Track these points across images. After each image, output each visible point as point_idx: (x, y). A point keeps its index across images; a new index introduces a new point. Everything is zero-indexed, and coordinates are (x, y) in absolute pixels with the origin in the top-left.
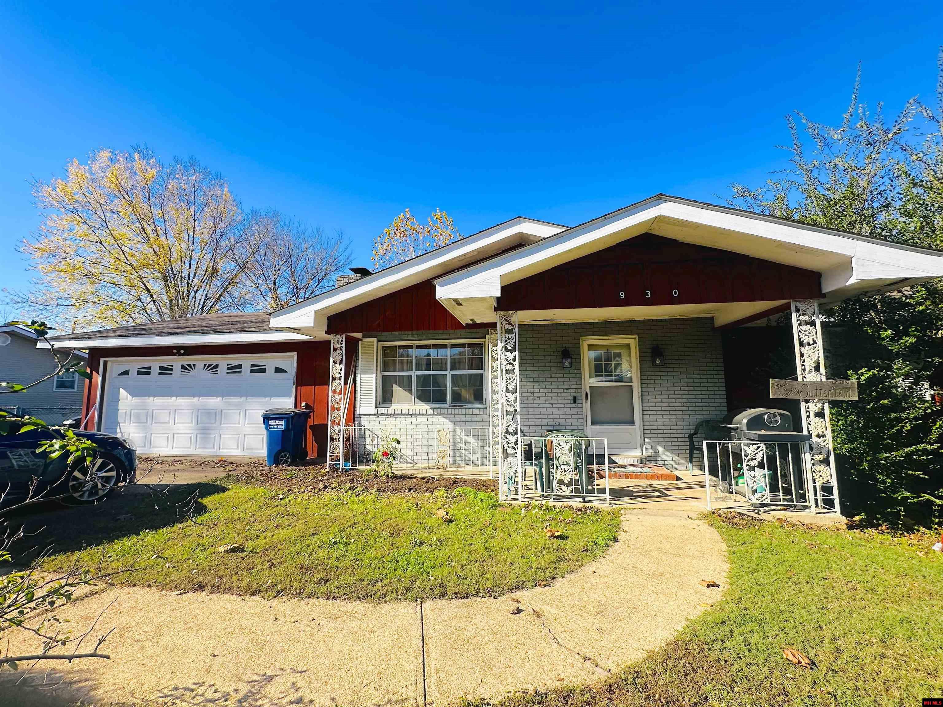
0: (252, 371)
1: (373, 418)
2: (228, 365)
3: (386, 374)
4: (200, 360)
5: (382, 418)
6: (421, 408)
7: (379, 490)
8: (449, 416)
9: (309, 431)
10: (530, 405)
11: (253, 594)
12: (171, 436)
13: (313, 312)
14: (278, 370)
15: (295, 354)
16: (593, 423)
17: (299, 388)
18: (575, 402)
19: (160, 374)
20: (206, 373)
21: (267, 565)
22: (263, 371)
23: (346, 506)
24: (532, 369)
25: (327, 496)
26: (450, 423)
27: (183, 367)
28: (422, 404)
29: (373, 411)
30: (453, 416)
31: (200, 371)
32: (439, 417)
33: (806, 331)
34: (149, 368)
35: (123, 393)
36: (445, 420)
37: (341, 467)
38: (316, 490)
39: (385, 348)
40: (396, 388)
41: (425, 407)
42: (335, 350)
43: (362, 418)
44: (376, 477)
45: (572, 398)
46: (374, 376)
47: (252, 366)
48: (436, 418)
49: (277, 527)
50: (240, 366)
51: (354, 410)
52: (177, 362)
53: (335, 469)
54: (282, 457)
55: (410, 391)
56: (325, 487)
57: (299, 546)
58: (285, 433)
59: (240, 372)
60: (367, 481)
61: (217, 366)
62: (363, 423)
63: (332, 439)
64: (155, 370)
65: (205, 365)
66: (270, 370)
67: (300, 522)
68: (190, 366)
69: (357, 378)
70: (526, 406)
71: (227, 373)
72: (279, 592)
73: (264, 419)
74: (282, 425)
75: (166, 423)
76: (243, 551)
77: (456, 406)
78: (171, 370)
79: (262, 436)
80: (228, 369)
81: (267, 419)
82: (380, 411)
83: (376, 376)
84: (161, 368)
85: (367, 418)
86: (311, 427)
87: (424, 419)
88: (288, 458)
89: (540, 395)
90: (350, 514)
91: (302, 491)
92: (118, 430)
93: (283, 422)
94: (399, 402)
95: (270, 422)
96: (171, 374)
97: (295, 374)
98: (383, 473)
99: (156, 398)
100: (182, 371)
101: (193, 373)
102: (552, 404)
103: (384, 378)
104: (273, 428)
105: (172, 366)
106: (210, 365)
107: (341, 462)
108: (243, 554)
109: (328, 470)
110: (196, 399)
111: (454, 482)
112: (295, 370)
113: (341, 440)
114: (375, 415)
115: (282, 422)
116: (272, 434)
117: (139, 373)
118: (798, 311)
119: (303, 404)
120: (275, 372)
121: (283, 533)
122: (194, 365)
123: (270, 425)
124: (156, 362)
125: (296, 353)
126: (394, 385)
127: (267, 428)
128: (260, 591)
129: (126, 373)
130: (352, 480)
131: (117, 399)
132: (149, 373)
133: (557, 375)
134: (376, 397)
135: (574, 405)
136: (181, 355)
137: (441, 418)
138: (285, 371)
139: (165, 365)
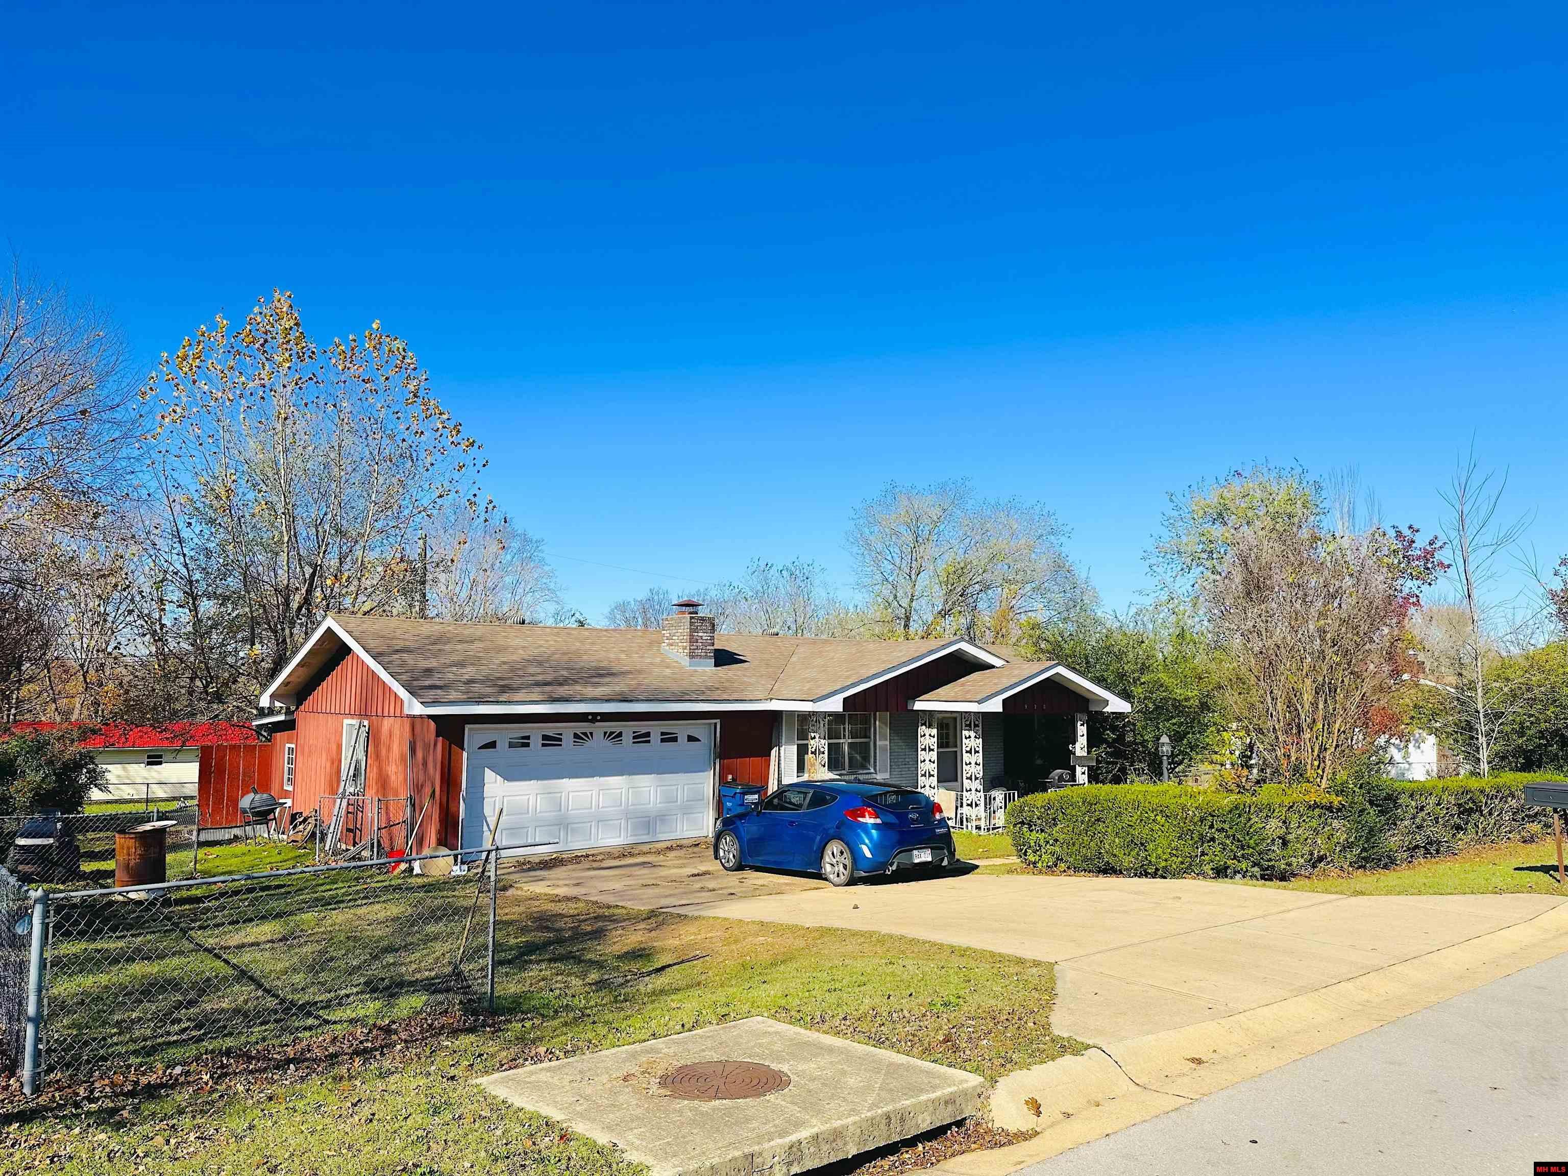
0: (662, 740)
2: (634, 732)
3: (800, 742)
4: (599, 728)
14: (691, 739)
15: (717, 722)
17: (724, 761)
19: (543, 745)
20: (608, 743)
22: (675, 739)
27: (576, 736)
31: (598, 742)
34: (528, 737)
35: (489, 775)
47: (663, 734)
50: (648, 734)
52: (567, 730)
59: (649, 742)
61: (620, 734)
64: (534, 740)
65: (605, 733)
66: (682, 739)
68: (585, 734)
69: (782, 749)
71: (635, 742)
77: (853, 772)
78: (560, 737)
80: (634, 738)
83: (796, 745)
84: (545, 737)
92: (485, 827)
96: (561, 744)
97: (718, 744)
99: (539, 782)
100: (575, 740)
101: (589, 743)
105: (561, 734)
106: (611, 733)
112: (718, 740)
117: (511, 744)
119: (730, 779)
120: (688, 741)
122: (591, 734)
124: (537, 731)
125: (719, 720)
129: (492, 745)
132: (527, 745)
134: (796, 766)
138: (698, 740)
139: (550, 734)
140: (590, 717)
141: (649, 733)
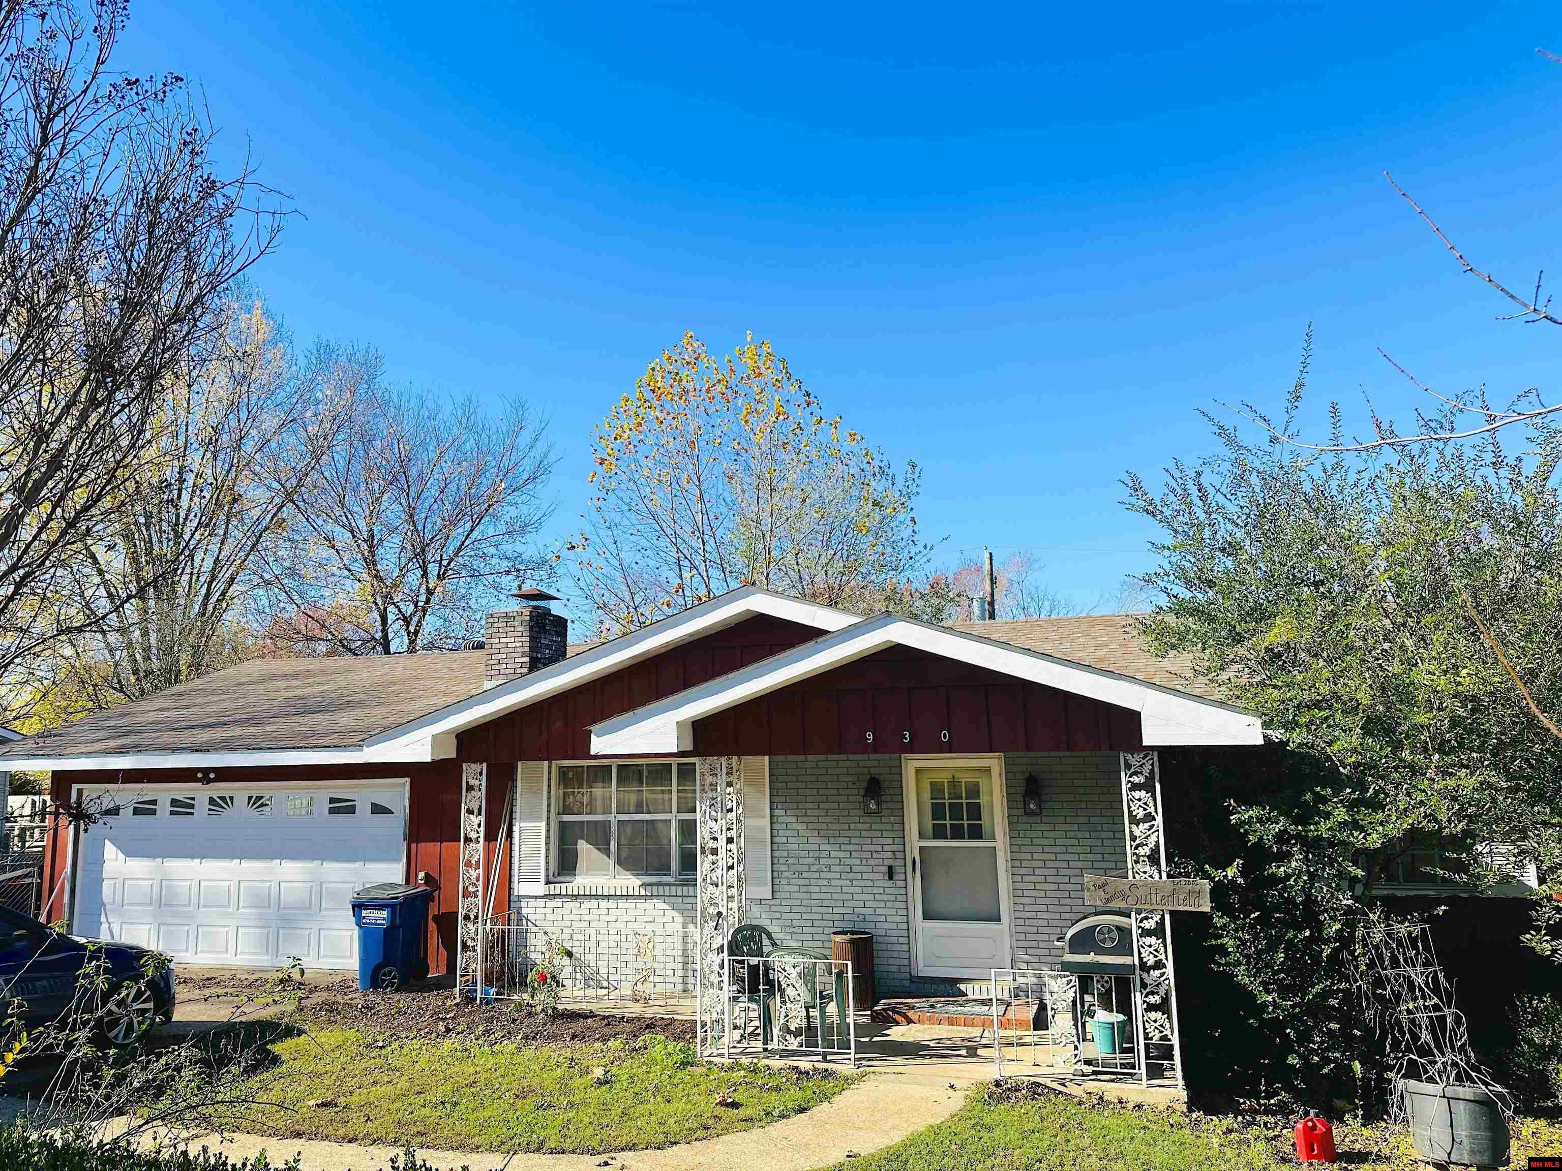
0: (332, 811)
1: (541, 903)
3: (567, 818)
4: (240, 790)
5: (557, 903)
6: (627, 882)
7: (526, 1037)
8: (673, 900)
9: (432, 927)
10: (813, 882)
11: (350, 1142)
12: (192, 930)
13: (430, 738)
14: (377, 809)
15: (406, 781)
16: (926, 917)
17: (413, 846)
18: (891, 878)
19: (172, 813)
20: (251, 814)
21: (363, 1119)
22: (351, 810)
23: (470, 1060)
24: (816, 813)
25: (448, 1044)
26: (674, 913)
27: (212, 801)
28: (628, 875)
29: (540, 888)
30: (680, 900)
31: (241, 810)
32: (655, 901)
33: (1139, 800)
34: (154, 802)
35: (110, 850)
36: (665, 906)
37: (479, 996)
38: (434, 1035)
39: (563, 771)
40: (583, 846)
41: (631, 882)
42: (470, 788)
43: (523, 904)
44: (530, 1014)
45: (885, 869)
46: (543, 825)
47: (332, 800)
48: (649, 904)
49: (375, 1083)
50: (311, 801)
51: (510, 888)
52: (201, 793)
53: (469, 999)
54: (384, 975)
55: (607, 853)
56: (448, 1030)
57: (398, 1105)
58: (390, 932)
60: (514, 1021)
61: (271, 800)
62: (524, 912)
63: (465, 947)
64: (163, 807)
65: (250, 798)
66: (364, 809)
67: (403, 1078)
68: (223, 798)
69: (514, 828)
70: (807, 882)
72: (375, 1141)
73: (354, 907)
74: (384, 919)
75: (185, 906)
76: (336, 1105)
77: (687, 880)
78: (192, 806)
79: (350, 933)
81: (358, 907)
82: (554, 889)
83: (548, 824)
84: (174, 802)
85: (532, 902)
86: (436, 919)
87: (630, 904)
88: (394, 978)
89: (830, 862)
90: (472, 1070)
91: (412, 1036)
92: (103, 919)
93: (385, 912)
94: (588, 872)
95: (365, 913)
96: (192, 814)
97: (408, 818)
98: (539, 1008)
99: (165, 860)
100: (210, 810)
101: (228, 813)
102: (851, 881)
103: (563, 826)
104: (369, 924)
105: (193, 799)
106: (257, 800)
107: (479, 987)
108: (337, 1109)
109: (458, 1001)
110: (235, 863)
111: (648, 1026)
112: (407, 811)
113: (479, 949)
114: (545, 896)
115: (384, 914)
116: (367, 933)
117: (136, 812)
118: (1128, 766)
119: (421, 875)
120: (372, 813)
121: (381, 1090)
122: (231, 798)
123: (364, 918)
124: (164, 793)
125: (408, 779)
126: (579, 841)
127: (358, 924)
128: (356, 1140)
129: (114, 812)
130: (490, 1020)
131: (100, 861)
132: (153, 812)
133: (860, 826)
134: (547, 863)
135: (890, 883)
136: (209, 781)
137: (660, 904)
138: (389, 812)
139: (180, 797)
140: (199, 775)
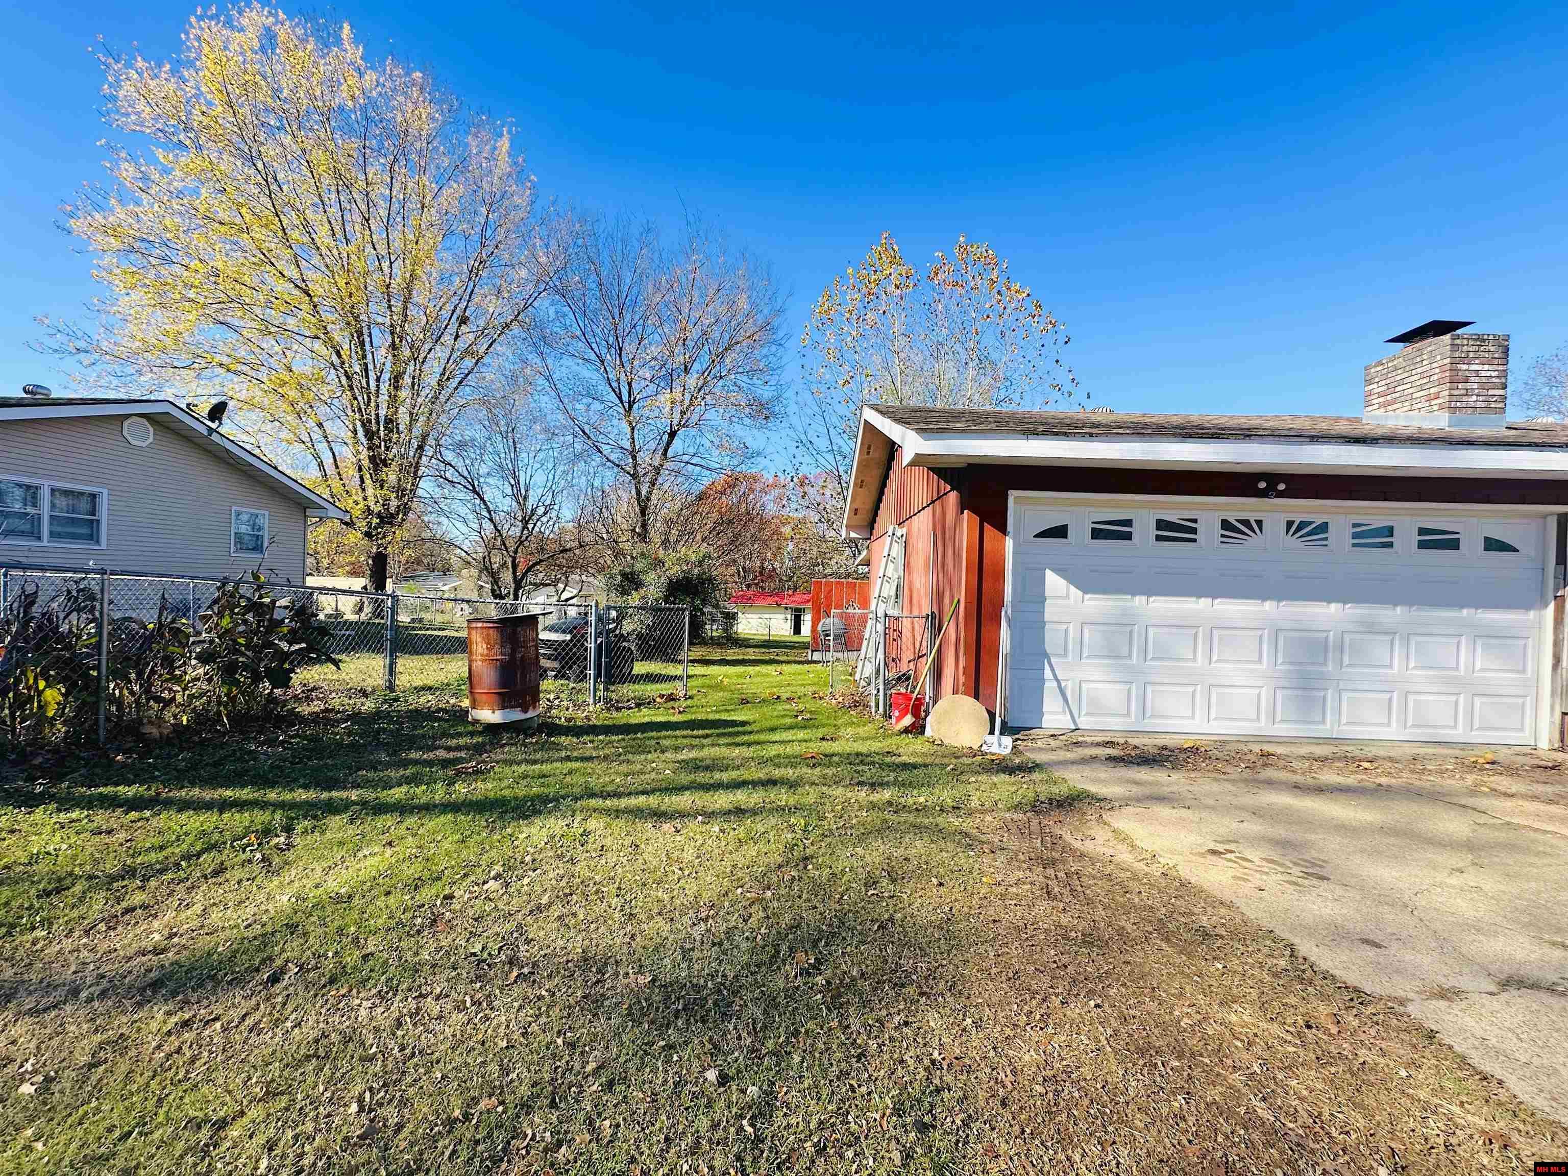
0: (1422, 545)
2: (1355, 525)
4: (1277, 511)
12: (1201, 691)
14: (1493, 545)
19: (1159, 538)
20: (1293, 542)
22: (1454, 545)
27: (1226, 524)
31: (1275, 539)
34: (1128, 523)
35: (1054, 581)
47: (1423, 532)
50: (1387, 533)
52: (1209, 512)
59: (1390, 545)
61: (1324, 528)
64: (1145, 530)
65: (1290, 524)
66: (1471, 544)
68: (1246, 523)
71: (1354, 545)
75: (1186, 659)
78: (1194, 531)
79: (1454, 698)
80: (1355, 536)
84: (1161, 524)
92: (1048, 673)
96: (1195, 540)
97: (1553, 557)
99: (1152, 599)
100: (1222, 536)
101: (1254, 540)
105: (1195, 521)
106: (1302, 525)
110: (1269, 606)
112: (1553, 547)
117: (1097, 534)
120: (1486, 550)
122: (1259, 523)
124: (1146, 510)
129: (1060, 532)
131: (1038, 597)
132: (1128, 536)
138: (1512, 549)
139: (1172, 517)
140: (1262, 485)
141: (1390, 531)
